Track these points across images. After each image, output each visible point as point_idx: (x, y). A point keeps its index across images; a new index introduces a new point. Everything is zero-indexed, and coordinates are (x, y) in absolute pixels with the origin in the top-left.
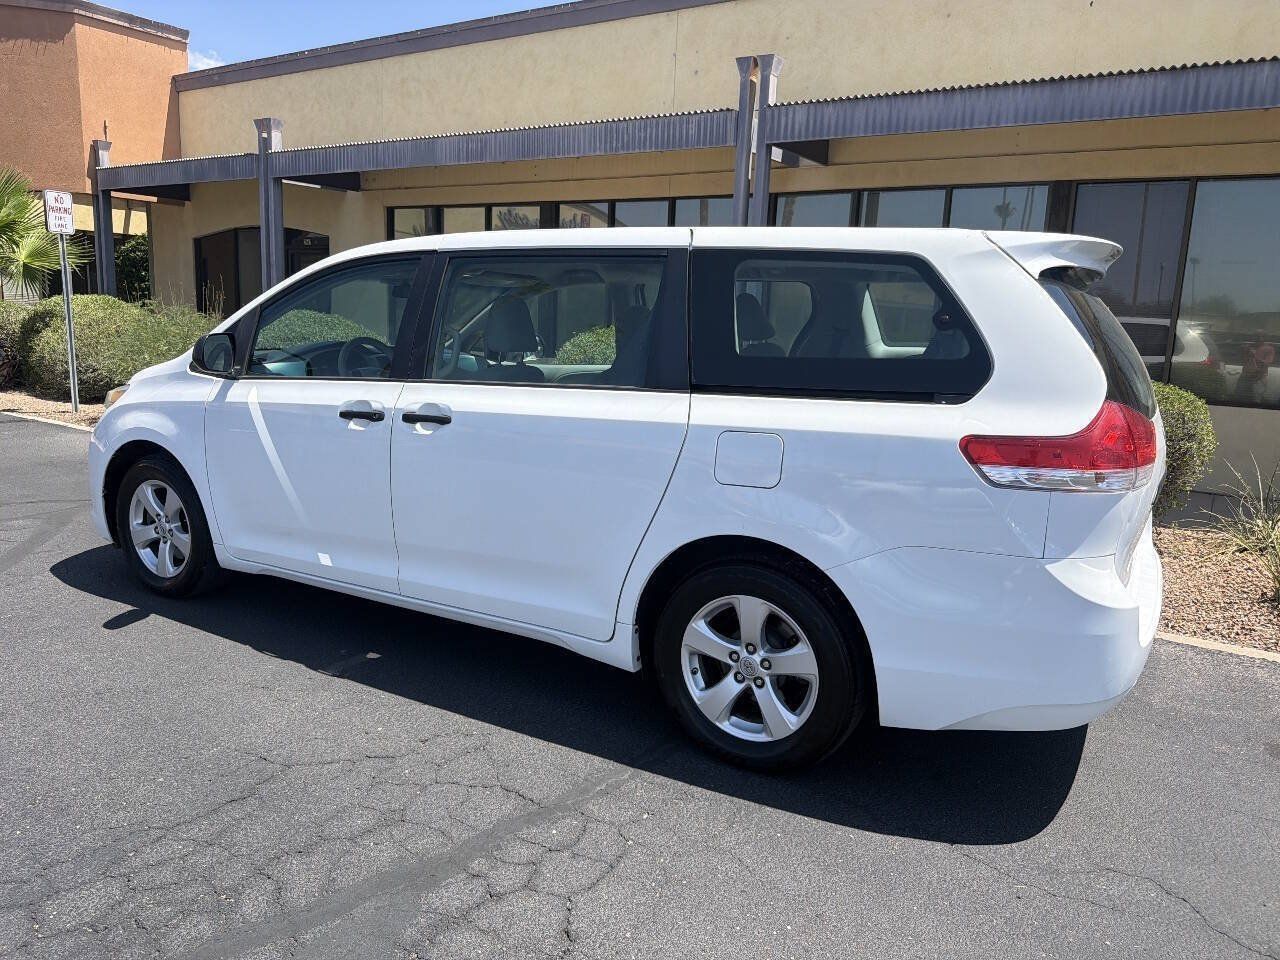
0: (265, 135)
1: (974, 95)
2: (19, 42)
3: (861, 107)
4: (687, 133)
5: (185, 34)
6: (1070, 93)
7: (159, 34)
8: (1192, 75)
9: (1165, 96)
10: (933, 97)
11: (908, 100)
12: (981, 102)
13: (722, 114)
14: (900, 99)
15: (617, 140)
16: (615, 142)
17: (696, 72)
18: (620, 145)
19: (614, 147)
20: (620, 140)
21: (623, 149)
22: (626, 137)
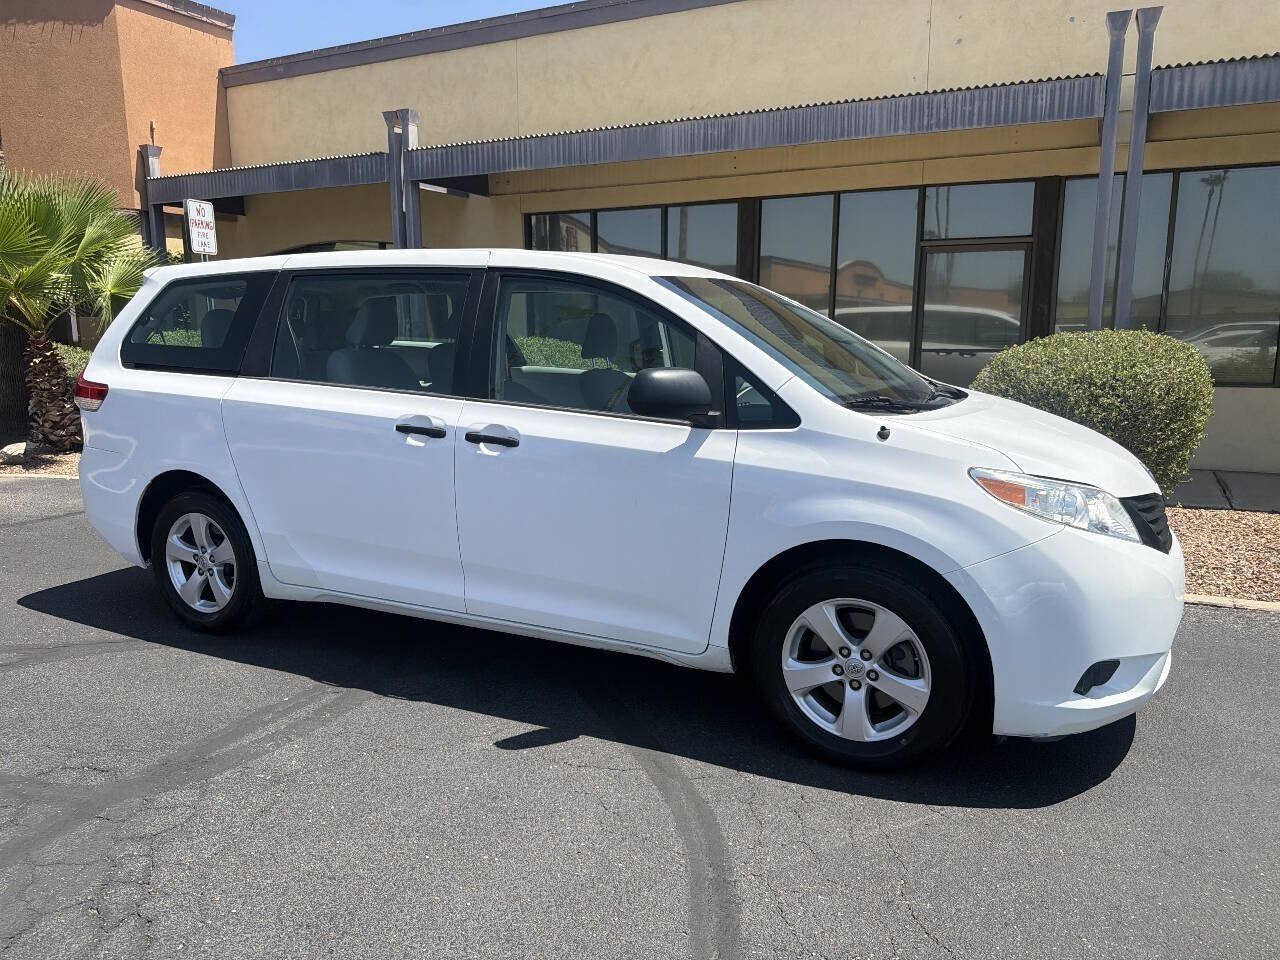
0: (398, 130)
2: (50, 24)
4: (1035, 101)
5: (231, 19)
7: (204, 19)
13: (1087, 82)
15: (930, 116)
16: (926, 118)
17: (959, 41)
18: (933, 122)
19: (925, 123)
20: (935, 116)
21: (938, 126)
22: (942, 111)
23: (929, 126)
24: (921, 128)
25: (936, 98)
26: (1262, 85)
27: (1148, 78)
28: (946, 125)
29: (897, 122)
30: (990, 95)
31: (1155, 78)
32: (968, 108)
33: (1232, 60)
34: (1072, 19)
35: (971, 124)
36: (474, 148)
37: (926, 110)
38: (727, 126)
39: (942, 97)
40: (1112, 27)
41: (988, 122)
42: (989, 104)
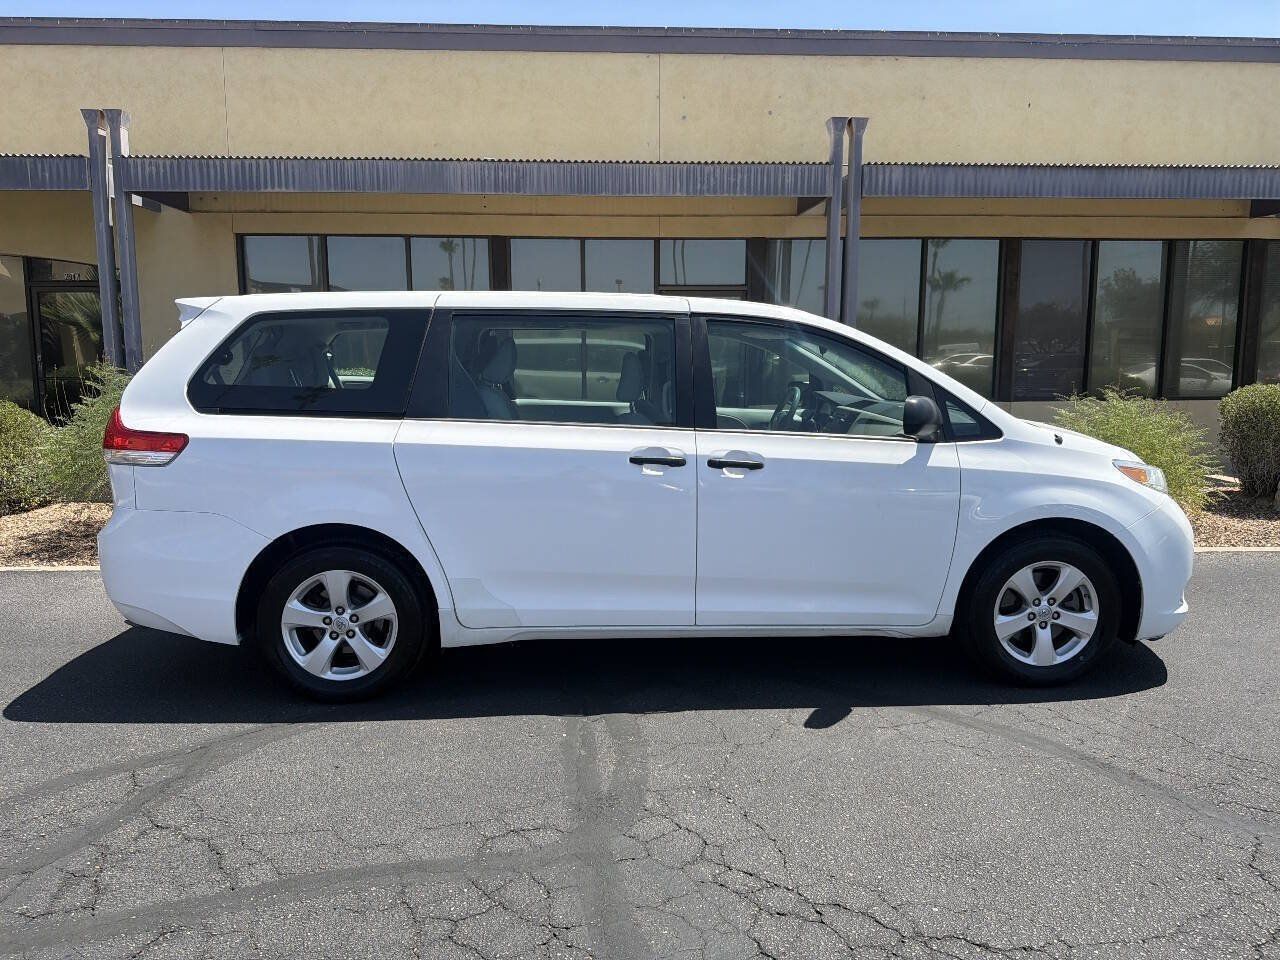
0: (102, 132)
1: (1042, 172)
6: (1109, 176)
8: (1186, 173)
15: (702, 183)
16: (699, 185)
17: (684, 117)
18: (705, 188)
19: (699, 189)
20: (706, 182)
21: (709, 192)
22: (712, 180)
23: (702, 192)
24: (695, 191)
25: (707, 168)
26: (934, 183)
28: (715, 192)
29: (675, 185)
30: (749, 171)
31: (866, 169)
32: (732, 180)
33: (916, 164)
34: (770, 113)
35: (735, 193)
36: (218, 162)
37: (699, 178)
38: (518, 171)
39: (711, 168)
40: (836, 129)
41: (748, 192)
42: (749, 178)
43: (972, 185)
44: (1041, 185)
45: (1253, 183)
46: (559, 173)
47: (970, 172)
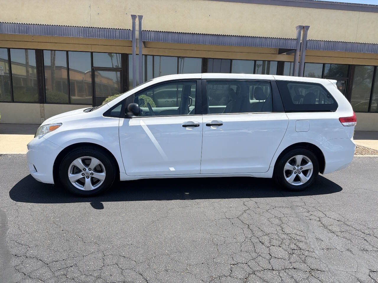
1: (199, 36)
3: (170, 35)
4: (115, 34)
9: (240, 42)
10: (189, 35)
11: (183, 34)
12: (201, 38)
13: (127, 31)
14: (181, 34)
15: (89, 33)
18: (90, 35)
19: (88, 36)
20: (90, 33)
21: (91, 37)
22: (92, 33)
25: (90, 29)
27: (141, 32)
29: (80, 34)
30: (104, 31)
31: (143, 33)
32: (99, 33)
35: (100, 37)
37: (88, 32)
39: (91, 29)
40: (133, 19)
41: (104, 38)
42: (104, 33)
43: (177, 38)
44: (199, 40)
45: (266, 43)
46: (40, 29)
47: (176, 35)
